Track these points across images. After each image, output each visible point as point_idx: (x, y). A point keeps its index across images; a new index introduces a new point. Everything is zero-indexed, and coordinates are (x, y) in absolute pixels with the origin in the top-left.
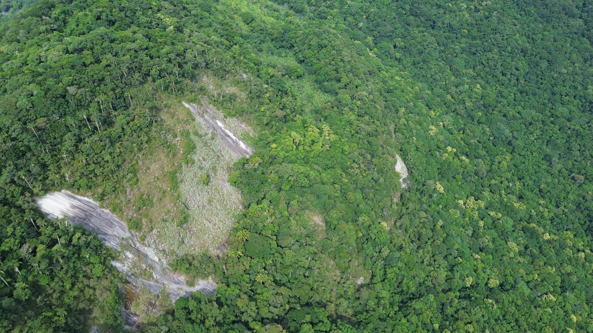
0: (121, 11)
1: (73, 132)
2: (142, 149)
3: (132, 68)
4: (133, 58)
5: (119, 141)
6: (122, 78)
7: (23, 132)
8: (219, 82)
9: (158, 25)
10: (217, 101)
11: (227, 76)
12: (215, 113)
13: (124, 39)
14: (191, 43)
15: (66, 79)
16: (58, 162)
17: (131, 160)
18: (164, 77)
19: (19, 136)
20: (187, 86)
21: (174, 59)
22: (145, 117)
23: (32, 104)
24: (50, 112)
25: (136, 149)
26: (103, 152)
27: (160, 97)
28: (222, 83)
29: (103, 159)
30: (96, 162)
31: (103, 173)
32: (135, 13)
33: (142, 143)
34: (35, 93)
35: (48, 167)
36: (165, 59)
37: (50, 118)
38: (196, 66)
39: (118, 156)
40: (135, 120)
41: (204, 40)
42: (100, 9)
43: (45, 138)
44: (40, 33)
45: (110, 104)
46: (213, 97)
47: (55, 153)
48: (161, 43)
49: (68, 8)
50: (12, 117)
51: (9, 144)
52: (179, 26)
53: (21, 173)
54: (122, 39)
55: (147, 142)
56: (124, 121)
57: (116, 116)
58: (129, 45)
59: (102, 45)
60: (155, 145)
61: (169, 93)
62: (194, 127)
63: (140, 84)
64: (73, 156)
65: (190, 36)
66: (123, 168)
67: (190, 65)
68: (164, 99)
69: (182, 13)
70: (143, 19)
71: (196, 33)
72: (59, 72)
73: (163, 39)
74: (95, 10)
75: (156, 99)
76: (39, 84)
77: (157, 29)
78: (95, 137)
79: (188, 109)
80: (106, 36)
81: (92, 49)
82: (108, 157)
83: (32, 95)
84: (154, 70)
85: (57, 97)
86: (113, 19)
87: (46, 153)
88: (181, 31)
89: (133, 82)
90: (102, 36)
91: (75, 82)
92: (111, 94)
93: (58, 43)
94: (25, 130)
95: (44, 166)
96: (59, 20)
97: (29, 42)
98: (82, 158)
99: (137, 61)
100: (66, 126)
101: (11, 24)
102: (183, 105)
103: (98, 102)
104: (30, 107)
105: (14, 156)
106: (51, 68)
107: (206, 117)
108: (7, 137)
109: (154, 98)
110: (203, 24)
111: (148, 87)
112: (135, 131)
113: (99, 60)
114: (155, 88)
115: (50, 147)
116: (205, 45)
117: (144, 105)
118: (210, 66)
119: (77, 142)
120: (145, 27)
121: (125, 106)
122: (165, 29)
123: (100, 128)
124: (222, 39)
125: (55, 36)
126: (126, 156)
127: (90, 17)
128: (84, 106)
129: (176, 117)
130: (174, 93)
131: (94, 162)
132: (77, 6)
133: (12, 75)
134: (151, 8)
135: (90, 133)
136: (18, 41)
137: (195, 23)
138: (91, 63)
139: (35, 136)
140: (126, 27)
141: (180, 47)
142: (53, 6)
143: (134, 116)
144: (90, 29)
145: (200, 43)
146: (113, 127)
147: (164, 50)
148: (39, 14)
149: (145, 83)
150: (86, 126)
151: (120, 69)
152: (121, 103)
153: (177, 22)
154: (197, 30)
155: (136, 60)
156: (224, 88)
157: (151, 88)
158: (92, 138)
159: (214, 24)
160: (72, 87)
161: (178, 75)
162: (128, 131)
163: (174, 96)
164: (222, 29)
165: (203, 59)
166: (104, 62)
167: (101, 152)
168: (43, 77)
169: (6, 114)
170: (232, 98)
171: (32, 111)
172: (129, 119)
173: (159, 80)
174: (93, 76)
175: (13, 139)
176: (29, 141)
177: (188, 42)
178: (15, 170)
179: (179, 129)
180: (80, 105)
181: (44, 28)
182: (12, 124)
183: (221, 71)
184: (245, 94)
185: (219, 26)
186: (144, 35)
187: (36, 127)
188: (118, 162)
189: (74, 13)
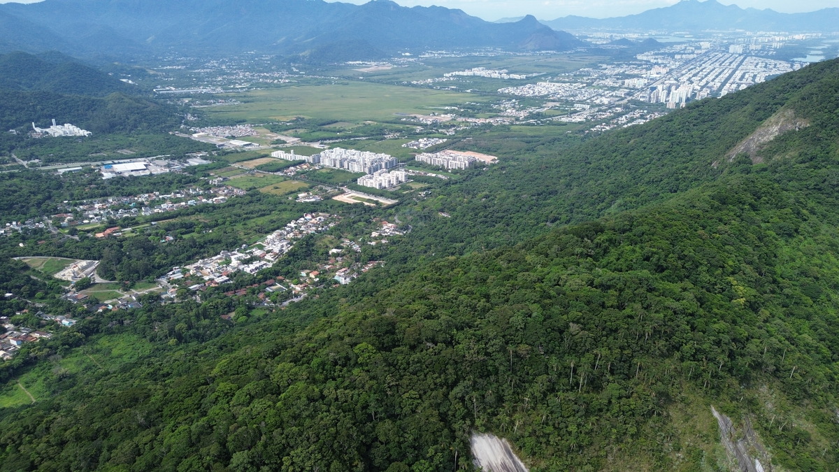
0: (679, 258)
1: (550, 377)
2: (622, 442)
3: (660, 331)
4: (666, 320)
5: (597, 415)
6: (640, 338)
7: (500, 351)
8: (787, 405)
9: (724, 290)
10: (770, 431)
11: (806, 401)
12: (759, 447)
13: (667, 292)
14: (763, 331)
15: (574, 313)
16: (516, 402)
17: (600, 447)
18: (698, 361)
19: (494, 354)
20: (729, 387)
21: (726, 344)
22: (647, 401)
23: (525, 325)
24: (538, 343)
25: (613, 437)
26: (571, 418)
27: (680, 383)
28: (790, 408)
29: (567, 427)
30: (556, 425)
31: (557, 445)
32: (697, 267)
33: (625, 434)
34: (534, 314)
35: (504, 402)
36: (713, 338)
37: (535, 349)
38: (757, 366)
39: (586, 433)
40: (631, 399)
41: (787, 334)
42: (654, 250)
43: (517, 369)
44: (573, 255)
45: (610, 363)
46: (767, 421)
47: (519, 390)
48: (716, 314)
49: (618, 238)
50: (499, 330)
51: (481, 357)
52: (756, 302)
53: (475, 394)
54: (664, 292)
55: (632, 436)
56: (616, 393)
57: (608, 382)
58: (670, 302)
59: (635, 290)
60: (642, 446)
61: (696, 385)
62: (714, 451)
63: (660, 356)
64: (536, 405)
65: (765, 321)
66: (585, 452)
67: (748, 360)
68: (686, 390)
69: (768, 288)
70: (705, 277)
71: (779, 321)
72: (570, 302)
73: (722, 311)
74: (647, 249)
75: (673, 385)
76: (544, 307)
77: (719, 295)
78: (571, 396)
79: (716, 420)
80: (646, 282)
81: (621, 290)
82: (573, 428)
83: (530, 316)
84: (688, 346)
85: (553, 329)
86: (665, 265)
87: (511, 386)
88: (756, 310)
89: (652, 350)
90: (640, 280)
91: (582, 320)
92: (616, 351)
93: (586, 271)
94: (503, 349)
95: (500, 399)
96: (600, 247)
97: (557, 260)
98: (543, 412)
99: (670, 326)
100: (546, 365)
101: (550, 236)
102: (710, 412)
103: (596, 355)
104: (521, 328)
105: (479, 372)
106: (564, 294)
107: (740, 445)
108: (483, 349)
109: (671, 383)
110: (796, 312)
111: (670, 364)
112: (623, 412)
113: (622, 306)
114: (679, 370)
115: (518, 381)
116: (787, 342)
117: (652, 384)
118: (781, 375)
119: (548, 390)
120: (702, 287)
121: (626, 375)
122: (731, 299)
123: (582, 386)
124: (821, 345)
125: (587, 262)
126: (596, 440)
127: (637, 255)
128: (578, 352)
129: (691, 423)
130: (704, 388)
131: (554, 425)
132: (628, 238)
133: (522, 287)
134: (723, 267)
135: (568, 387)
136: (547, 255)
137: (783, 306)
138: (612, 306)
139: (509, 361)
140: (676, 279)
141: (743, 331)
142: (602, 231)
143: (633, 392)
144: (630, 268)
145: (779, 336)
146: (598, 393)
147: (716, 326)
148: (581, 234)
149: (668, 357)
150: (568, 376)
151: (643, 327)
152: (624, 369)
153: (755, 296)
154: (783, 317)
155: (669, 323)
156: (792, 417)
157: (673, 367)
158: (566, 395)
159: (816, 318)
160: (575, 325)
161: (722, 366)
162: (615, 408)
163: (702, 392)
164: (826, 330)
165: (773, 361)
166: (628, 311)
167: (568, 417)
168: (551, 301)
169: (495, 324)
170: (800, 439)
171: (520, 333)
172: (623, 392)
173: (689, 362)
174: (606, 322)
175: (487, 354)
176: (501, 364)
177: (760, 328)
178: (471, 388)
179: (687, 441)
180: (574, 350)
181: (580, 251)
182: (495, 337)
183: (797, 390)
184: (828, 443)
185: (823, 324)
186: (696, 297)
187: (516, 352)
188: (583, 441)
189: (622, 245)
